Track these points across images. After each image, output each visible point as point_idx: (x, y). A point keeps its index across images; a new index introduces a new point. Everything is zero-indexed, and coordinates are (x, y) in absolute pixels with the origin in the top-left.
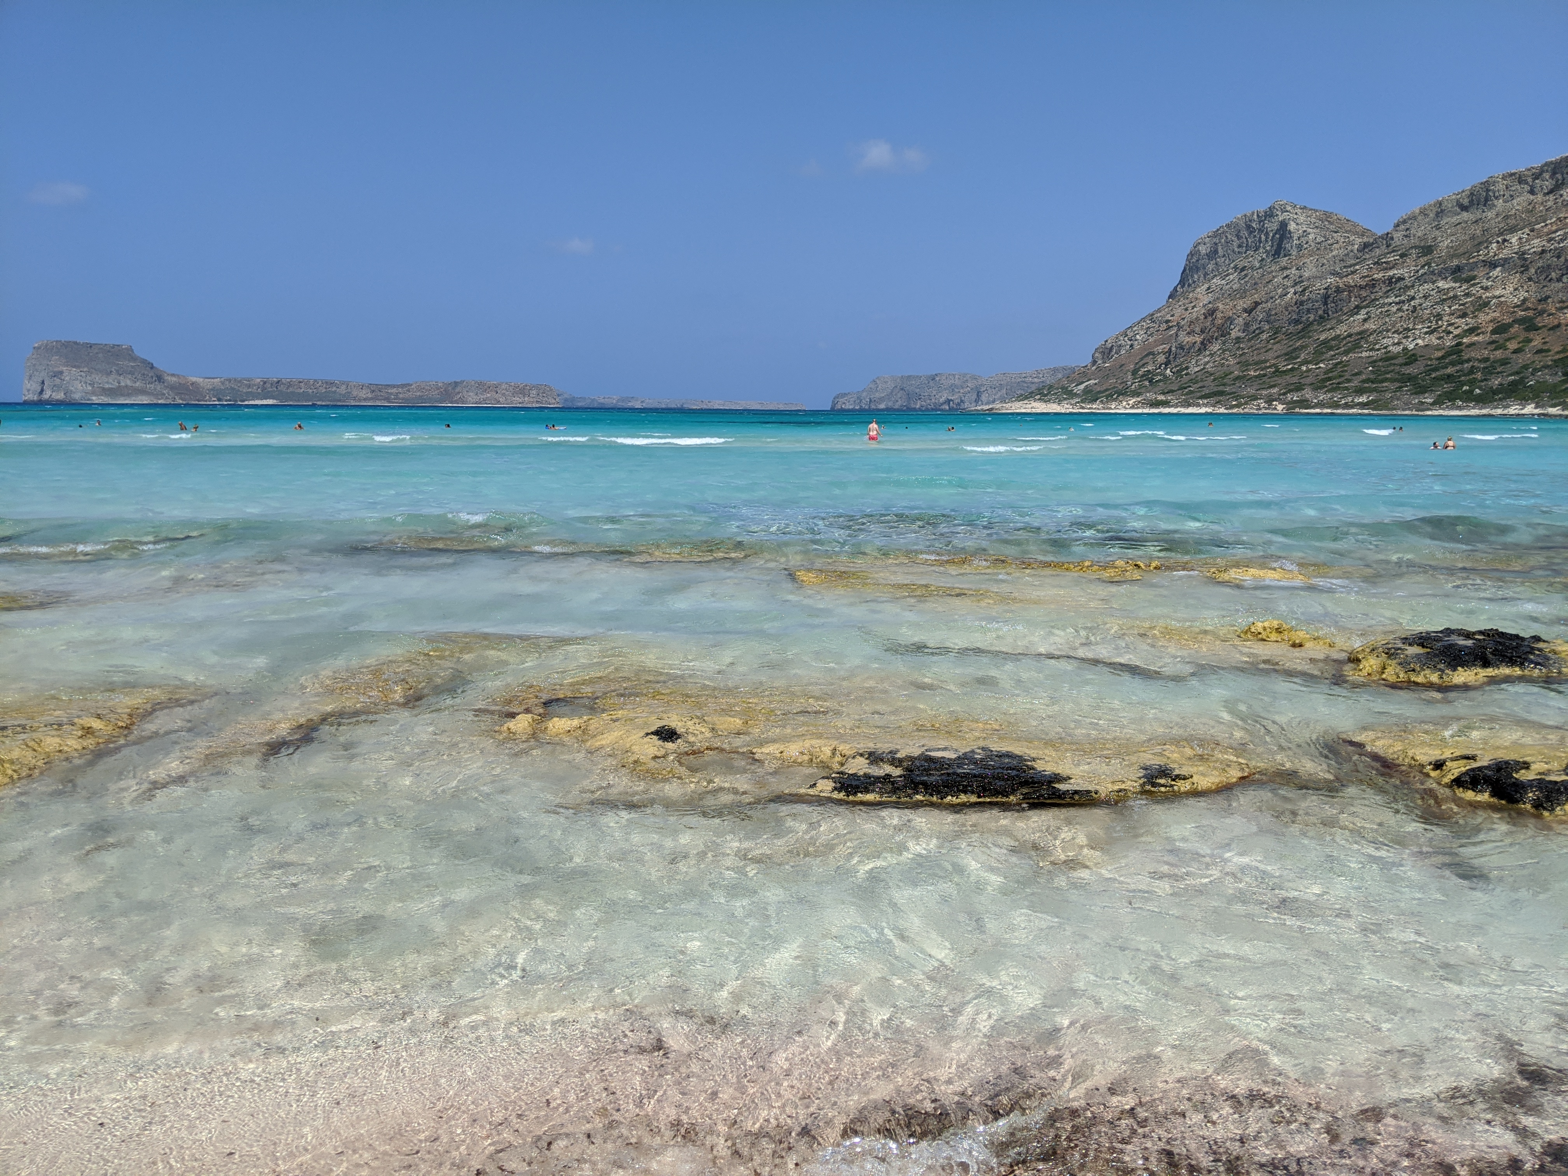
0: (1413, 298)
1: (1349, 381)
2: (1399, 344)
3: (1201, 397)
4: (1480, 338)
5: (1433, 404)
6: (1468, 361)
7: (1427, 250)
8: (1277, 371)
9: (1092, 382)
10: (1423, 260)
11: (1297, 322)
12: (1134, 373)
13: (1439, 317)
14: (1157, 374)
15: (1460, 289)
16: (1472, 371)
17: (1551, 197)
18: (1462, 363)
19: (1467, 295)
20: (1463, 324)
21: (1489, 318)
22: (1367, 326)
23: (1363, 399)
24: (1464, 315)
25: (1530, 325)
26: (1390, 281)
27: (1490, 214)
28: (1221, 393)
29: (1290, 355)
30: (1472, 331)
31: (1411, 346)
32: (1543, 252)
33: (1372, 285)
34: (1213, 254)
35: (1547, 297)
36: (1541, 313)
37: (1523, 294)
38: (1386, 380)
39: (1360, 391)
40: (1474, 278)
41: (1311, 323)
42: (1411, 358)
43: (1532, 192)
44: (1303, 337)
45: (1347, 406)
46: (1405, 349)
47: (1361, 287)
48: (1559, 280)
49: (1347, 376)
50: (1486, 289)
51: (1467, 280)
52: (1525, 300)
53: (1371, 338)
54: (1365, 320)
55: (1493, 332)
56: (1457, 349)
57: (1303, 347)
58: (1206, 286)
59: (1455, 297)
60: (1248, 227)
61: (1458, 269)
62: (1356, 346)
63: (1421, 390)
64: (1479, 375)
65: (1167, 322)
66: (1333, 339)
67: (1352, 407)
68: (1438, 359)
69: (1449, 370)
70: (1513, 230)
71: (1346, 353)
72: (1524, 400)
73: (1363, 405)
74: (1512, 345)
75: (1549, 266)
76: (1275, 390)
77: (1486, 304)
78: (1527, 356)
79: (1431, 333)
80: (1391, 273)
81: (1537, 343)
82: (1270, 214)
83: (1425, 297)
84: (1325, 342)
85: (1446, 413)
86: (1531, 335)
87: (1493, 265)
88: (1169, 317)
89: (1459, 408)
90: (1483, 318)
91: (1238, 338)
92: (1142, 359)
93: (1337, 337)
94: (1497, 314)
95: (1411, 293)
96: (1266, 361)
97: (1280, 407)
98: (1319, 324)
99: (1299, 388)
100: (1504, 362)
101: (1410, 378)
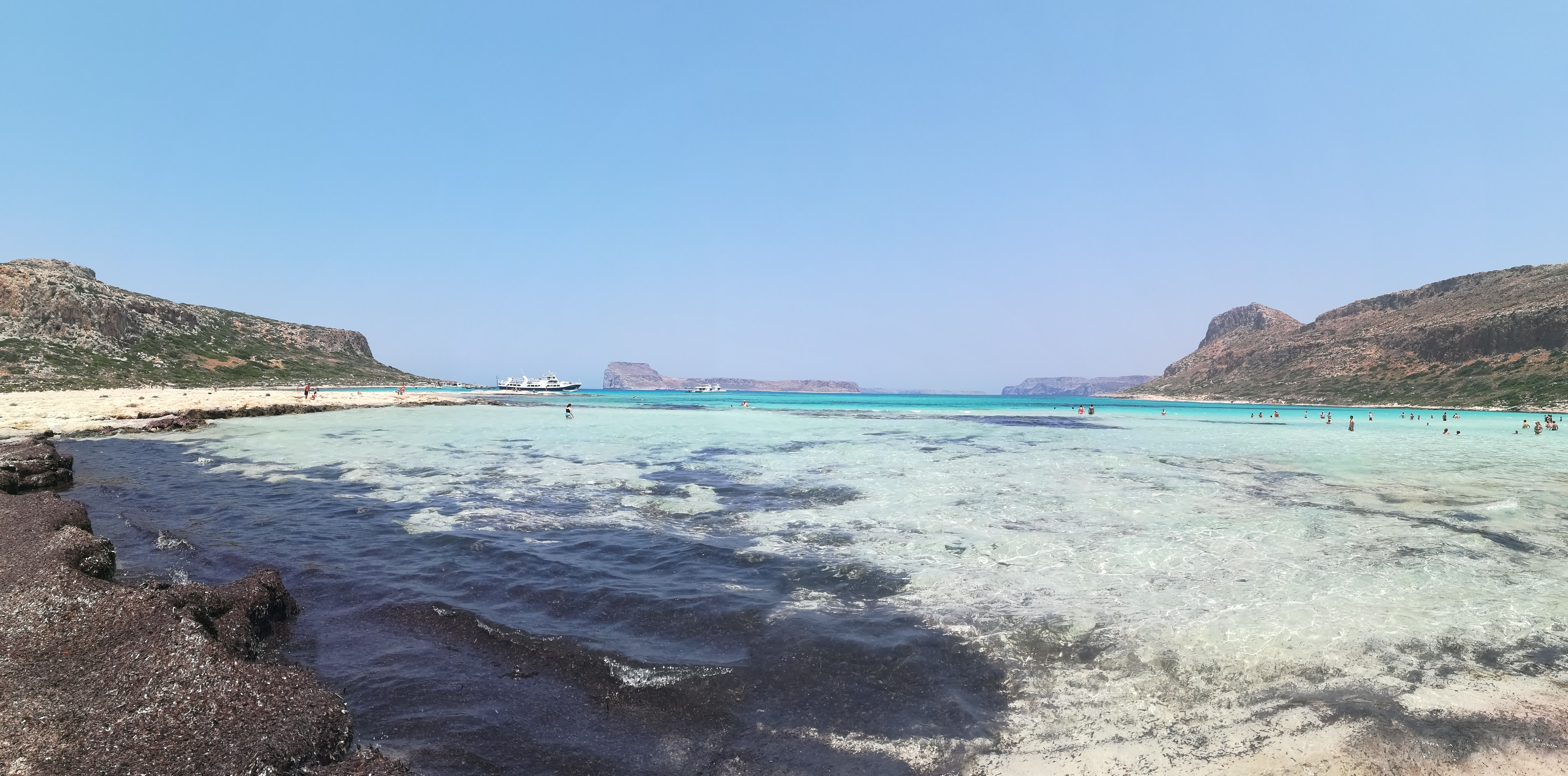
0: (1331, 354)
1: (1311, 391)
2: (1329, 374)
3: (1240, 396)
4: (1365, 373)
5: (1353, 402)
6: (1362, 383)
7: (1333, 332)
8: (1274, 384)
9: (1168, 385)
10: (1331, 336)
11: (1276, 361)
12: (1192, 381)
13: (1345, 363)
14: (1205, 383)
15: (1352, 351)
16: (1364, 388)
17: (1382, 312)
18: (1360, 383)
19: (1356, 353)
20: (1356, 367)
21: (1367, 364)
22: (1312, 365)
23: (1321, 399)
24: (1356, 362)
25: (1385, 367)
26: (1318, 345)
27: (1357, 318)
28: (1250, 394)
29: (1279, 377)
30: (1360, 369)
31: (1335, 376)
32: (1384, 336)
33: (1310, 346)
34: (1222, 325)
35: (1390, 356)
36: (1389, 362)
37: (1379, 354)
38: (1328, 391)
39: (1319, 396)
40: (1357, 346)
41: (1284, 363)
42: (1337, 381)
43: (1374, 309)
44: (1282, 369)
45: (1315, 402)
46: (1332, 377)
47: (1305, 348)
48: (1393, 348)
49: (1309, 388)
50: (1363, 351)
51: (1354, 347)
52: (1380, 357)
53: (1316, 371)
54: (1311, 363)
55: (1370, 370)
56: (1356, 378)
57: (1284, 374)
58: (1222, 341)
59: (1350, 354)
60: (1239, 314)
61: (1349, 341)
62: (1309, 375)
63: (1345, 395)
64: (1368, 389)
65: (1204, 357)
66: (1297, 370)
67: (1318, 403)
68: (1349, 382)
69: (1355, 387)
70: (1369, 325)
71: (1306, 377)
72: (1391, 401)
73: (1323, 402)
74: (1379, 376)
75: (1388, 342)
76: (1276, 394)
77: (1365, 358)
78: (1386, 382)
79: (1343, 370)
80: (1318, 341)
81: (1389, 375)
82: (1250, 308)
83: (1337, 353)
84: (1293, 372)
85: (1360, 406)
86: (1386, 372)
87: (1365, 341)
88: (1204, 355)
89: (1364, 404)
90: (1364, 364)
91: (1246, 367)
92: (1194, 375)
93: (1299, 370)
94: (1370, 363)
95: (1330, 351)
96: (1267, 380)
97: (1283, 402)
98: (1288, 363)
99: (1288, 393)
100: (1378, 384)
101: (1337, 390)
